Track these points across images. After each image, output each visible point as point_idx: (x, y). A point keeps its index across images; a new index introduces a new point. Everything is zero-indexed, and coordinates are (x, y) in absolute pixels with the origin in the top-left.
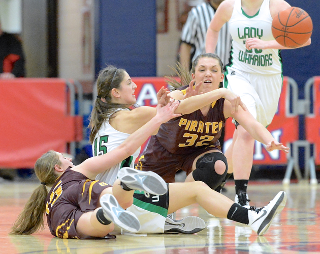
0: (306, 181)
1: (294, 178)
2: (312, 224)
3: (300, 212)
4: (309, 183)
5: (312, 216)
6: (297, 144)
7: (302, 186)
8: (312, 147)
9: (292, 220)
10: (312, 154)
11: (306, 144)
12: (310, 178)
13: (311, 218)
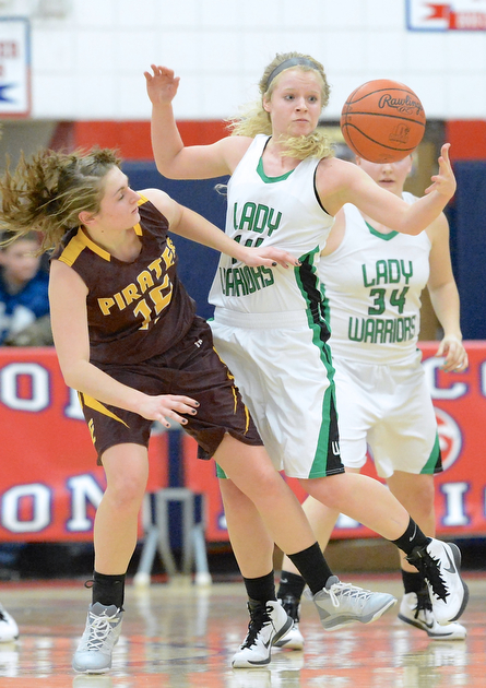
0: (187, 580)
1: (158, 572)
2: (201, 669)
3: (174, 645)
4: (194, 582)
5: (202, 653)
6: (166, 495)
7: (177, 588)
8: (198, 500)
9: (155, 663)
10: (198, 518)
11: (183, 495)
12: (194, 571)
13: (199, 658)
